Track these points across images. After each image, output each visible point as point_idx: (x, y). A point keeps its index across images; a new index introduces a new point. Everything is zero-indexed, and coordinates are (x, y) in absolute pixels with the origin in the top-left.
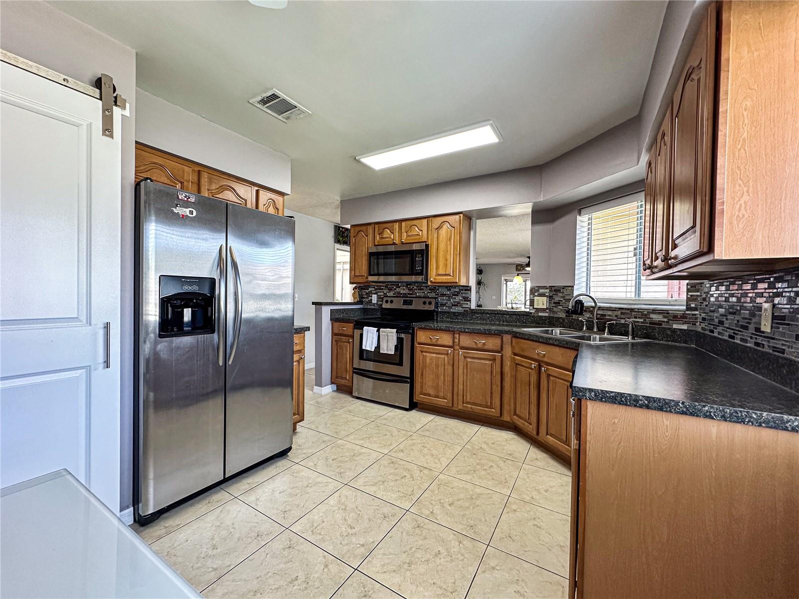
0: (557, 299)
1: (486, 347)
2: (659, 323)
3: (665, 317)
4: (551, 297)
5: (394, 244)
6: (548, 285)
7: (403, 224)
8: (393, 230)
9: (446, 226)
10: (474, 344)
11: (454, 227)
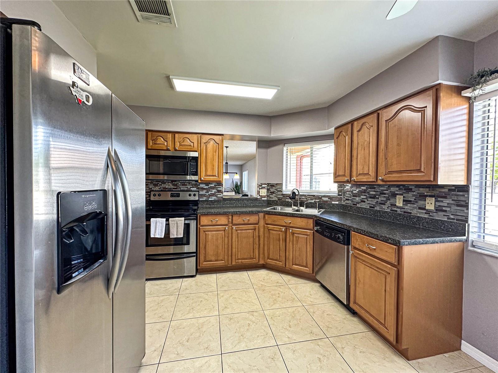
0: (272, 190)
1: (250, 222)
2: (327, 202)
3: (329, 199)
4: (268, 190)
5: (168, 150)
6: (267, 183)
7: (177, 135)
8: (167, 138)
9: (212, 142)
10: (242, 221)
11: (218, 144)
